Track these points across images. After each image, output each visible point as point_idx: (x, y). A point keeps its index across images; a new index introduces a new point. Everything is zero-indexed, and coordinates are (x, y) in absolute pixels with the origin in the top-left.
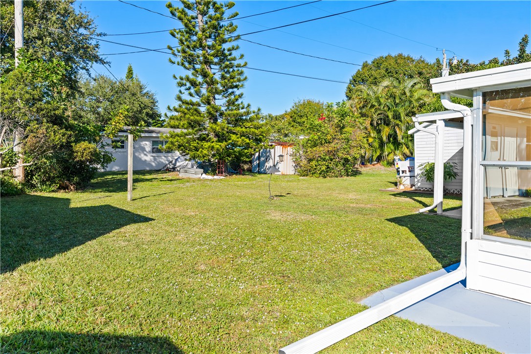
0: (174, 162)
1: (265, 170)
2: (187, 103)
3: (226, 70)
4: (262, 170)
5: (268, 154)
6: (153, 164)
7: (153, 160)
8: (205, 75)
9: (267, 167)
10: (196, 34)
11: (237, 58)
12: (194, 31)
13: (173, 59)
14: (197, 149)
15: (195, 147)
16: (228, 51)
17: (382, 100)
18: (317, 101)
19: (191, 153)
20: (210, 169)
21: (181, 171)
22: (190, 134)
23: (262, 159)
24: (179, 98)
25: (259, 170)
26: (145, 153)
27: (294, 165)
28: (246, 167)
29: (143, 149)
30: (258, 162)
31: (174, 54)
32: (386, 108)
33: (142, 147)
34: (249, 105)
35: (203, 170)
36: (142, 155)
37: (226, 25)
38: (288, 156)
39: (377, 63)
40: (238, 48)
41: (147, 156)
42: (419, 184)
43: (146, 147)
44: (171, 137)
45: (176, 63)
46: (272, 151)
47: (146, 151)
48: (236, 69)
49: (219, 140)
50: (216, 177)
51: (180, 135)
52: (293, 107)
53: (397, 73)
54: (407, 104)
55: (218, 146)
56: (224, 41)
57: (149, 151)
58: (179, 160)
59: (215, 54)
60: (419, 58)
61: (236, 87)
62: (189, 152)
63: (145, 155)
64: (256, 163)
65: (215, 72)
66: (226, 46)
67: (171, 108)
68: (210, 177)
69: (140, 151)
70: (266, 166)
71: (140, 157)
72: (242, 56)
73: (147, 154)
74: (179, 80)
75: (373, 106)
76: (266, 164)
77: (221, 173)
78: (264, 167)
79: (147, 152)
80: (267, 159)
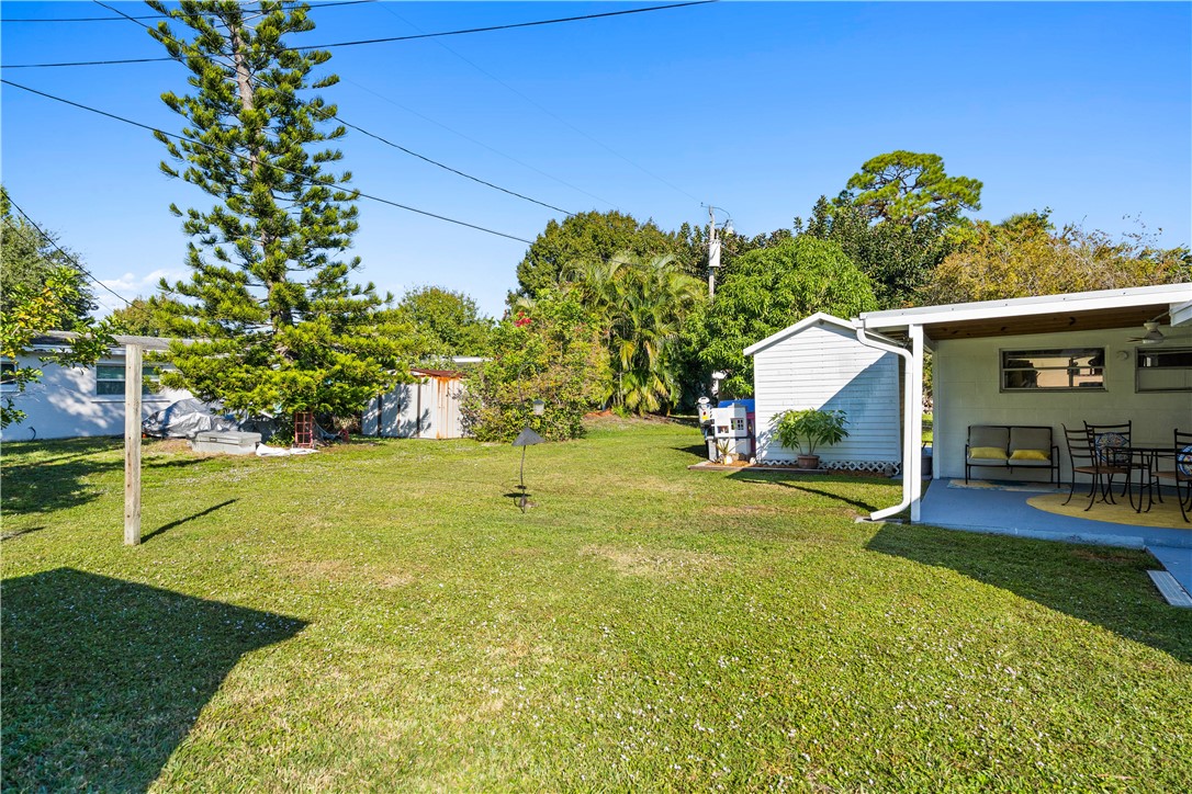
0: (161, 416)
1: (396, 429)
2: (218, 275)
3: (311, 204)
4: (389, 429)
5: (402, 395)
6: (102, 423)
7: (100, 414)
8: (263, 210)
9: (401, 424)
10: (237, 110)
11: (337, 179)
12: (230, 103)
13: (173, 164)
14: (247, 386)
15: (241, 380)
16: (316, 161)
17: (620, 291)
18: (451, 291)
19: (234, 396)
20: (273, 432)
21: (198, 438)
22: (224, 349)
23: (388, 406)
24: (196, 262)
25: (382, 432)
26: (78, 395)
27: (462, 417)
28: (345, 423)
29: (72, 387)
30: (377, 414)
31: (175, 152)
32: (626, 307)
33: (70, 382)
34: (371, 287)
35: (260, 435)
36: (70, 401)
37: (307, 101)
38: (450, 398)
39: (574, 225)
40: (338, 156)
41: (83, 403)
42: (765, 453)
43: (79, 380)
44: (179, 356)
45: (181, 175)
46: (413, 388)
47: (79, 391)
48: (332, 203)
49: (300, 364)
50: (294, 451)
51: (200, 352)
52: (404, 301)
53: (613, 245)
54: (662, 300)
55: (308, 379)
56: (308, 136)
57: (90, 392)
58: (176, 411)
59: (289, 163)
60: (647, 220)
61: (336, 244)
62: (226, 392)
63: (78, 401)
64: (372, 415)
65: (286, 205)
66: (311, 149)
67: (171, 285)
68: (280, 451)
69: (62, 391)
70: (399, 422)
71: (62, 405)
72: (347, 177)
73: (84, 399)
74: (187, 218)
75: (602, 302)
76: (399, 417)
77: (304, 440)
78: (393, 423)
79: (84, 394)
80: (400, 406)
